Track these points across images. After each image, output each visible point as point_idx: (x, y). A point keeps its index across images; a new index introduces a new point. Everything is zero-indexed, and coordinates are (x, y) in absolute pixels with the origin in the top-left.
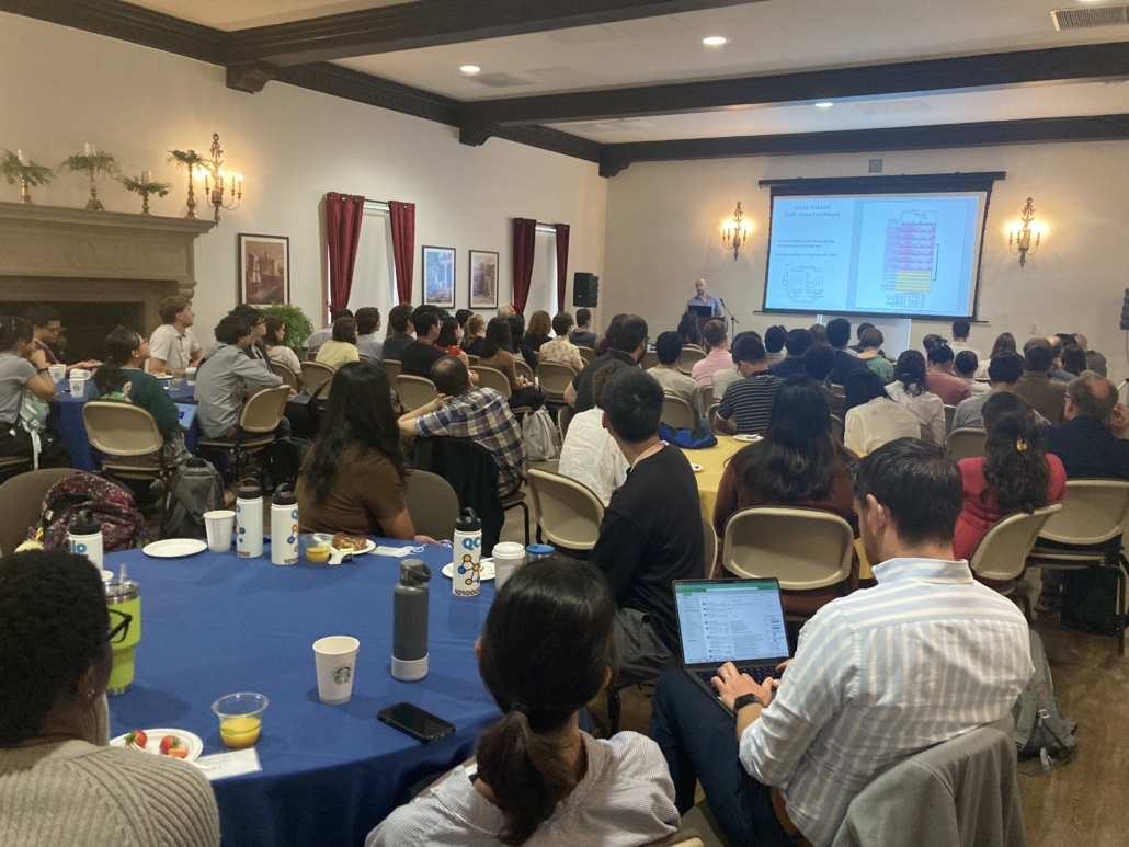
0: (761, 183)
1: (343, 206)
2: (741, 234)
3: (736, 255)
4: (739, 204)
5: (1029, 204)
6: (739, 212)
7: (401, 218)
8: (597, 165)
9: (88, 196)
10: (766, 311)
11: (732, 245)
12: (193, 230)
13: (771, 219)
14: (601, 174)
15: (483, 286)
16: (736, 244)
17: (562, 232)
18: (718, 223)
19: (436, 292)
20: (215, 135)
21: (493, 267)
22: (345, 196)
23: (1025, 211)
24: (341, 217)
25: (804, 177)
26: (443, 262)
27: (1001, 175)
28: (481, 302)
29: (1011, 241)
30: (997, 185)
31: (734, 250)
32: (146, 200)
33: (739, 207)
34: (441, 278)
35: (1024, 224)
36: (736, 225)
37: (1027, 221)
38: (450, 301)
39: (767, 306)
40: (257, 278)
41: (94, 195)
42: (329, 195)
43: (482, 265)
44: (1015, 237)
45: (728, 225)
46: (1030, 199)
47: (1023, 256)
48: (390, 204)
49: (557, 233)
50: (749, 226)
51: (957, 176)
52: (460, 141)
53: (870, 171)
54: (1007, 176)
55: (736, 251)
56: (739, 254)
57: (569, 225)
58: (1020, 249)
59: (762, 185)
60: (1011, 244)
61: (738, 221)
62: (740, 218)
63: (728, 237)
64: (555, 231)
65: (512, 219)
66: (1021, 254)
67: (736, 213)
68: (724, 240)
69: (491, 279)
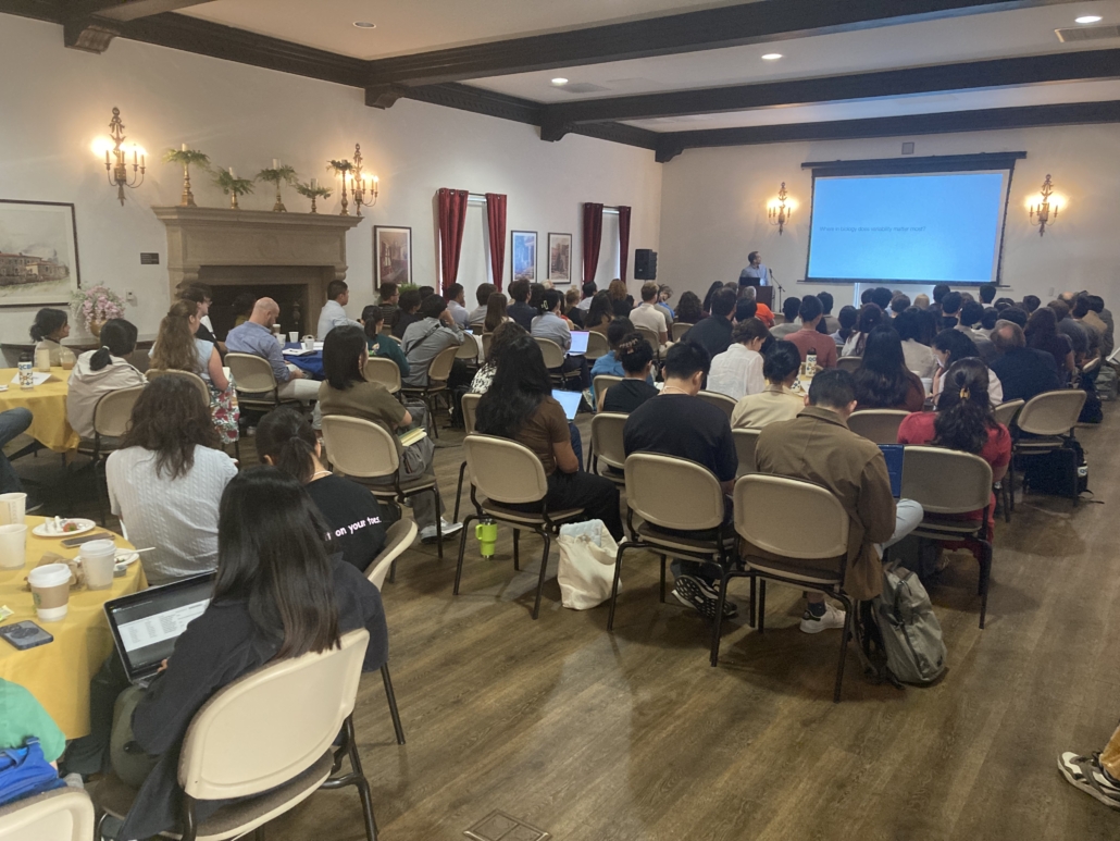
0: (804, 165)
1: (452, 198)
2: (786, 211)
3: (781, 231)
4: (783, 185)
5: (1048, 181)
6: (783, 191)
7: (495, 207)
8: (653, 153)
9: (275, 201)
10: (808, 280)
11: (777, 221)
12: (344, 225)
13: (813, 197)
14: (659, 159)
15: (559, 263)
16: (781, 221)
17: (624, 214)
18: (764, 202)
19: (522, 270)
20: (357, 145)
21: (567, 247)
22: (453, 190)
23: (1044, 186)
24: (450, 208)
25: (843, 159)
26: (527, 244)
27: (1023, 155)
28: (557, 278)
29: (1031, 213)
30: (1019, 164)
31: (779, 226)
32: (314, 201)
33: (783, 187)
34: (526, 258)
35: (1043, 197)
36: (781, 203)
37: (1046, 195)
38: (533, 277)
40: (388, 262)
41: (279, 200)
42: (441, 190)
43: (559, 245)
44: (1035, 210)
45: (773, 204)
46: (1049, 175)
47: (1043, 227)
48: (487, 196)
49: (620, 214)
50: (792, 204)
51: (983, 155)
52: (542, 139)
53: (903, 154)
54: (1027, 155)
55: (781, 227)
56: (784, 230)
57: (630, 207)
58: (1040, 220)
59: (804, 168)
60: (1031, 216)
61: (783, 199)
62: (785, 197)
63: (774, 214)
64: (618, 213)
65: (582, 204)
66: (1040, 225)
67: (780, 192)
68: (770, 217)
69: (566, 257)
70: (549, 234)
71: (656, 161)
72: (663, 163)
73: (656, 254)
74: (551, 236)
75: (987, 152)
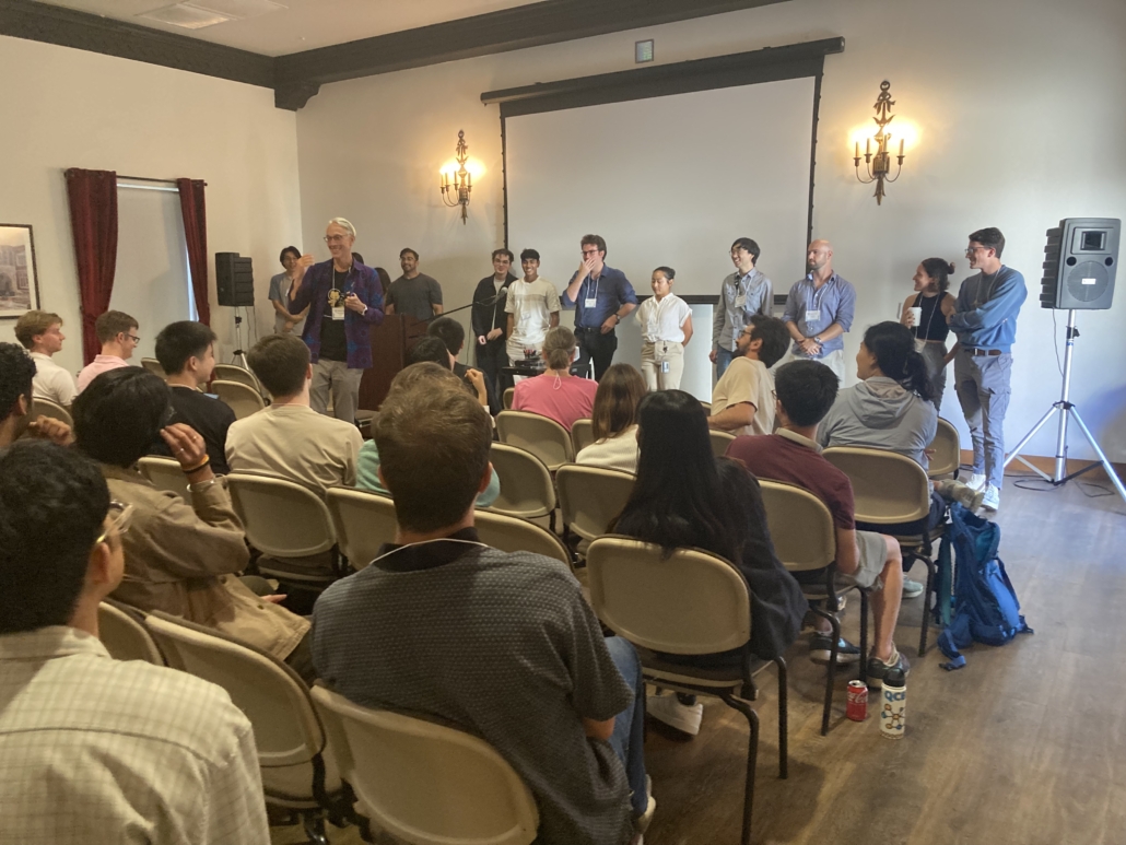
0: (485, 97)
3: (464, 216)
4: (461, 132)
5: (884, 93)
6: (462, 147)
8: (267, 94)
11: (458, 198)
13: (504, 153)
16: (463, 199)
17: (191, 195)
18: (437, 167)
21: (23, 248)
23: (878, 106)
27: (835, 45)
29: (857, 160)
30: (831, 63)
31: (460, 207)
33: (461, 137)
35: (877, 127)
36: (458, 167)
37: (884, 121)
44: (863, 151)
45: (448, 169)
46: (885, 83)
47: (880, 187)
49: (180, 193)
50: (476, 169)
51: (767, 51)
53: (636, 63)
54: (846, 45)
55: (464, 208)
56: (468, 214)
57: (202, 181)
58: (875, 173)
59: (486, 101)
60: (857, 164)
61: (462, 161)
62: (464, 157)
63: (447, 186)
64: (177, 190)
65: (62, 170)
66: (876, 181)
67: (458, 149)
68: (443, 192)
69: (17, 268)
71: (277, 106)
72: (295, 110)
73: (248, 261)
75: (772, 46)
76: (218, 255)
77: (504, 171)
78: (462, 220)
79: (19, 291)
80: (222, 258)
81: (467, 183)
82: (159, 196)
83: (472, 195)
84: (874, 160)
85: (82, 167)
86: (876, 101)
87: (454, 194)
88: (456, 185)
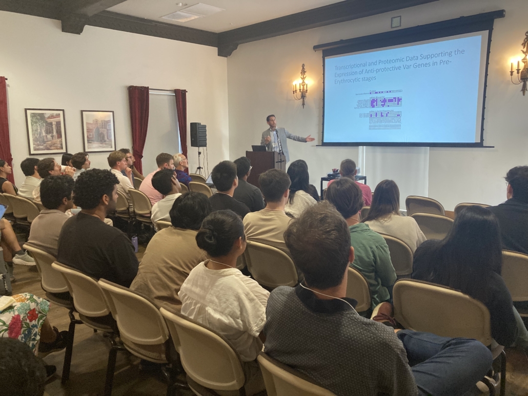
0: (316, 48)
3: (303, 104)
4: (303, 65)
5: (527, 37)
6: (303, 72)
8: (215, 50)
10: (324, 144)
11: (300, 97)
13: (324, 74)
14: (219, 54)
16: (303, 96)
17: (180, 97)
18: (291, 81)
21: (109, 121)
23: (524, 44)
25: (344, 39)
26: (49, 121)
28: (98, 148)
29: (512, 73)
30: (498, 24)
31: (302, 100)
33: (303, 68)
35: (523, 56)
36: (301, 81)
37: (527, 52)
38: (62, 148)
39: (325, 141)
44: (515, 67)
45: (297, 82)
47: (524, 86)
49: (176, 96)
50: (312, 82)
51: (462, 19)
52: (63, 30)
53: (392, 28)
54: (506, 14)
55: (303, 101)
56: (305, 103)
57: (185, 90)
58: (522, 79)
59: (316, 50)
60: (512, 75)
61: (303, 79)
62: (305, 76)
63: (296, 91)
64: (174, 94)
65: (126, 86)
66: (522, 83)
67: (301, 73)
68: (294, 93)
69: (107, 130)
70: (82, 111)
71: (218, 55)
72: (227, 57)
73: (205, 127)
74: (84, 113)
75: (465, 16)
76: (191, 124)
77: (324, 83)
78: (302, 107)
79: (107, 140)
80: (193, 125)
81: (305, 89)
82: (166, 97)
83: (307, 94)
84: (521, 72)
85: (135, 85)
86: (523, 42)
87: (299, 94)
88: (300, 90)
